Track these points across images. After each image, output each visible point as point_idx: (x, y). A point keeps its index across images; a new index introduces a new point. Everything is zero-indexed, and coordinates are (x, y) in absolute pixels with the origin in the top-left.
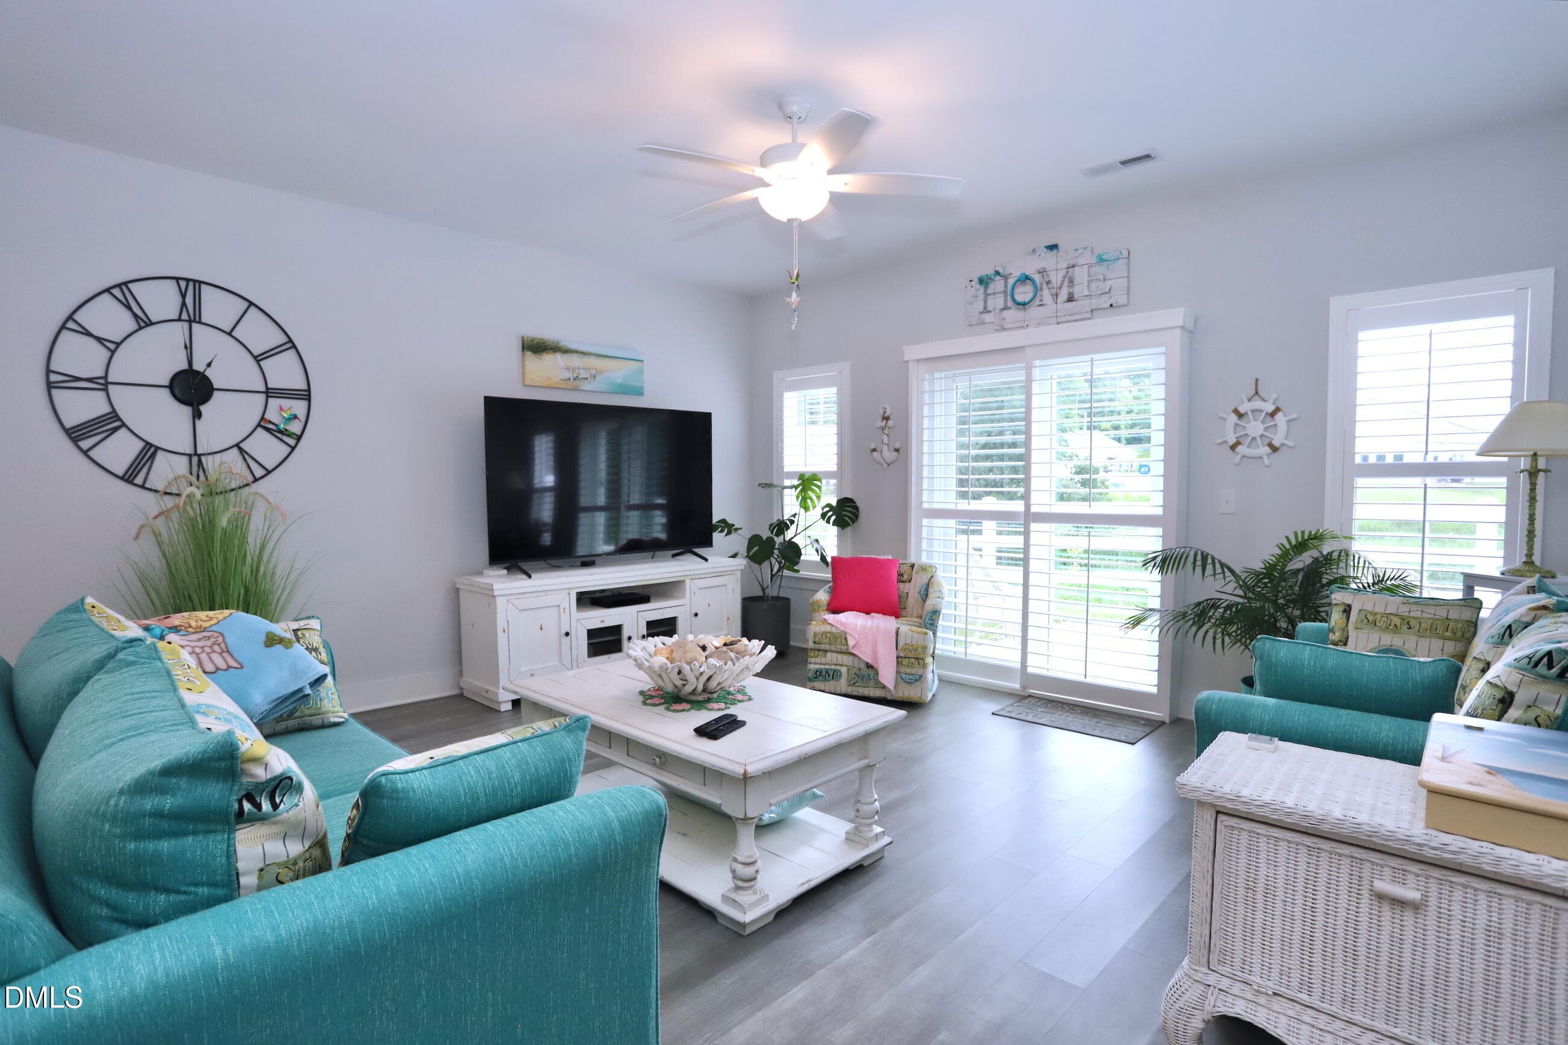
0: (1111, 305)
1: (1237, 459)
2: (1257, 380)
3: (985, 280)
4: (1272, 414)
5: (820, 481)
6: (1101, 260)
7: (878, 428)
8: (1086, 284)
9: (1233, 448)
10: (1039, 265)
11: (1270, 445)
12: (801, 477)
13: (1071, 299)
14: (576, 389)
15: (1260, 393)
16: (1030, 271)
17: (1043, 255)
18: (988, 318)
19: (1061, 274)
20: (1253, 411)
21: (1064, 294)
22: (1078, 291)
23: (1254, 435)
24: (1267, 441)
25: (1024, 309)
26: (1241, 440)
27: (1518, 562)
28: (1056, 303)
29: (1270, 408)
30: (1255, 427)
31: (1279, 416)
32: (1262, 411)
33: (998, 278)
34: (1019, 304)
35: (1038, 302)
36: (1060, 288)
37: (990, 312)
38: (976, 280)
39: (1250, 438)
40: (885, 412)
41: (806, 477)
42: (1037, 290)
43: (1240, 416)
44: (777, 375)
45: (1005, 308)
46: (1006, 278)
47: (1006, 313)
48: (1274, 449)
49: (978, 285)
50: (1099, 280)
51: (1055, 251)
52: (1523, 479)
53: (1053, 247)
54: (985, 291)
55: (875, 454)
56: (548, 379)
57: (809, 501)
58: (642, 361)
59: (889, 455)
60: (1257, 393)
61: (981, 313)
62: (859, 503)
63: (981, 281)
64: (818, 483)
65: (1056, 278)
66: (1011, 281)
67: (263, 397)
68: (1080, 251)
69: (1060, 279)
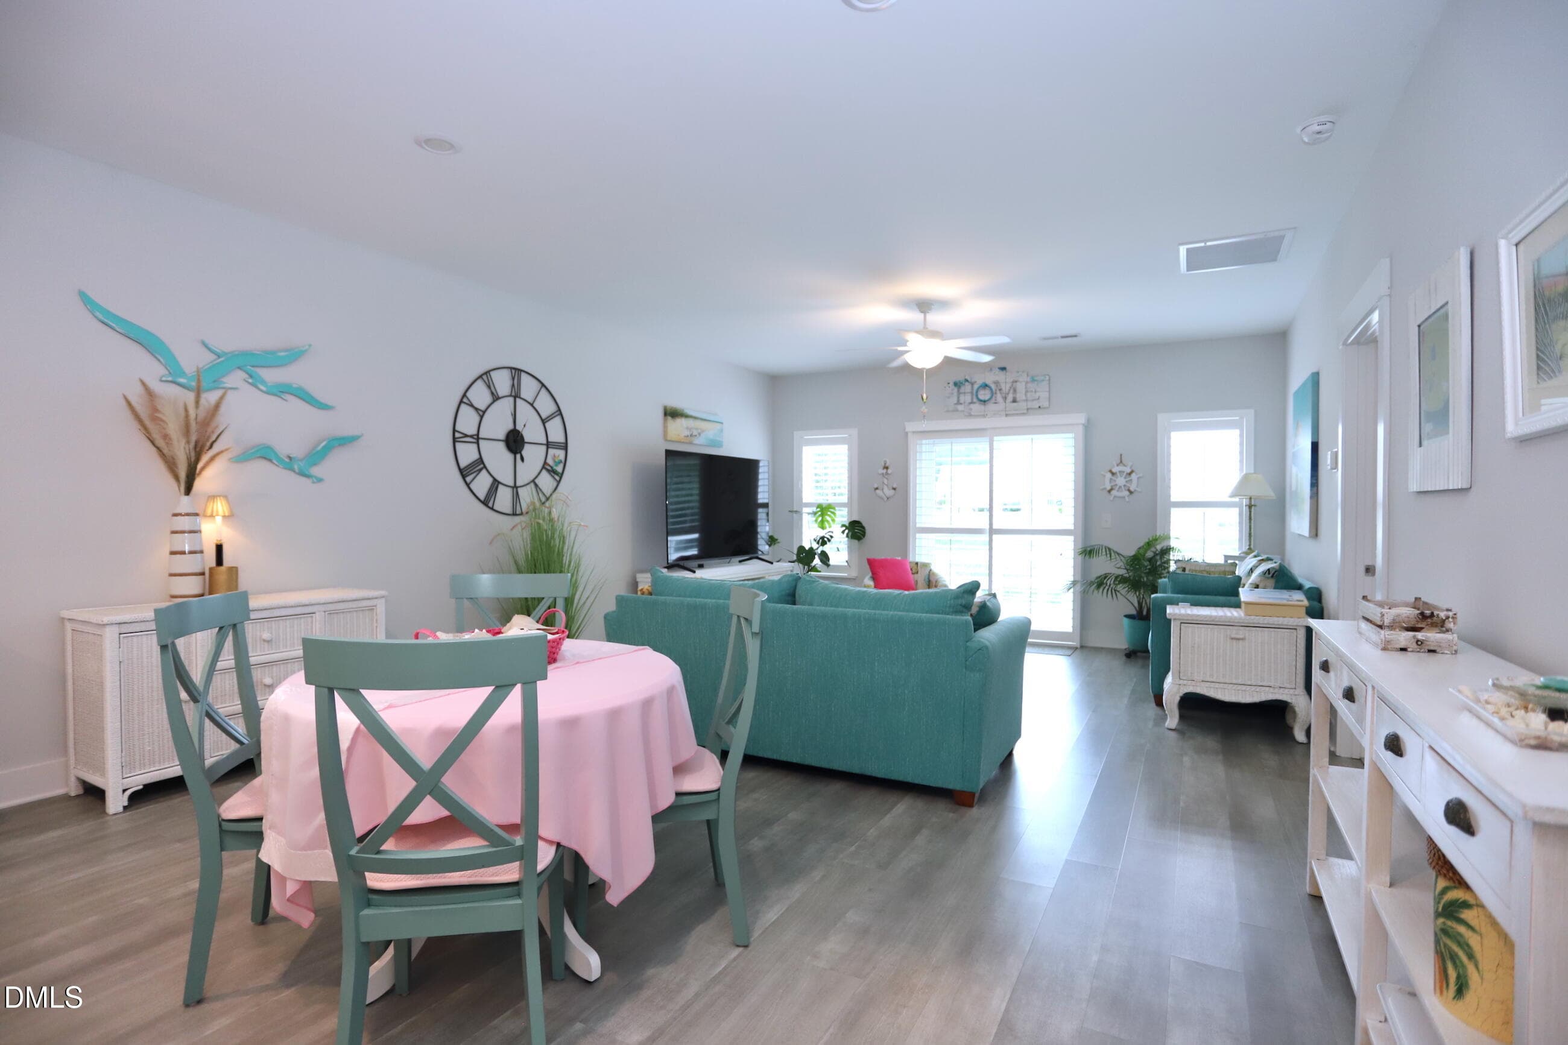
0: (1040, 407)
1: (1112, 499)
2: (1121, 455)
3: (959, 384)
4: (1130, 474)
5: (834, 508)
6: (1033, 380)
7: (880, 474)
8: (1024, 393)
9: (1109, 491)
10: (996, 378)
11: (1129, 490)
12: (819, 506)
13: (1014, 401)
14: (691, 443)
15: (1123, 461)
16: (988, 382)
17: (997, 373)
18: (960, 408)
19: (1008, 386)
20: (1120, 472)
21: (1010, 397)
22: (1020, 396)
23: (1120, 485)
24: (1127, 489)
25: (985, 404)
26: (1114, 487)
27: (1245, 548)
28: (1005, 402)
29: (1129, 471)
30: (1121, 481)
31: (1133, 475)
32: (1124, 472)
33: (967, 383)
34: (981, 401)
35: (993, 400)
36: (1008, 394)
37: (961, 404)
38: (951, 384)
39: (1118, 487)
40: (885, 464)
41: (824, 507)
42: (993, 394)
43: (1113, 474)
44: (797, 434)
45: (972, 403)
46: (972, 384)
47: (972, 406)
48: (1131, 492)
49: (953, 387)
50: (1032, 391)
51: (1005, 371)
52: (1245, 509)
53: (1003, 369)
54: (958, 391)
55: (877, 491)
56: (679, 435)
57: (826, 523)
58: (722, 423)
59: (889, 492)
60: (1121, 462)
61: (956, 404)
62: (864, 524)
63: (956, 384)
64: (832, 510)
65: (1005, 388)
66: (976, 387)
67: (544, 448)
68: (1020, 373)
69: (1008, 388)
